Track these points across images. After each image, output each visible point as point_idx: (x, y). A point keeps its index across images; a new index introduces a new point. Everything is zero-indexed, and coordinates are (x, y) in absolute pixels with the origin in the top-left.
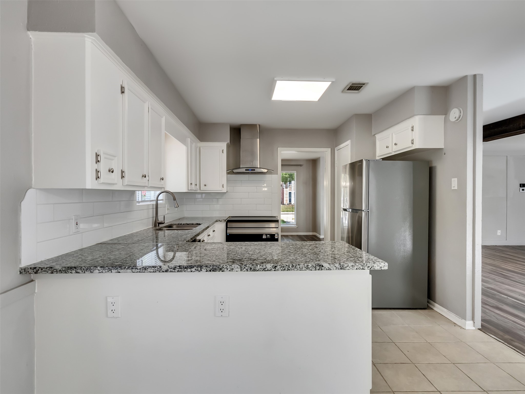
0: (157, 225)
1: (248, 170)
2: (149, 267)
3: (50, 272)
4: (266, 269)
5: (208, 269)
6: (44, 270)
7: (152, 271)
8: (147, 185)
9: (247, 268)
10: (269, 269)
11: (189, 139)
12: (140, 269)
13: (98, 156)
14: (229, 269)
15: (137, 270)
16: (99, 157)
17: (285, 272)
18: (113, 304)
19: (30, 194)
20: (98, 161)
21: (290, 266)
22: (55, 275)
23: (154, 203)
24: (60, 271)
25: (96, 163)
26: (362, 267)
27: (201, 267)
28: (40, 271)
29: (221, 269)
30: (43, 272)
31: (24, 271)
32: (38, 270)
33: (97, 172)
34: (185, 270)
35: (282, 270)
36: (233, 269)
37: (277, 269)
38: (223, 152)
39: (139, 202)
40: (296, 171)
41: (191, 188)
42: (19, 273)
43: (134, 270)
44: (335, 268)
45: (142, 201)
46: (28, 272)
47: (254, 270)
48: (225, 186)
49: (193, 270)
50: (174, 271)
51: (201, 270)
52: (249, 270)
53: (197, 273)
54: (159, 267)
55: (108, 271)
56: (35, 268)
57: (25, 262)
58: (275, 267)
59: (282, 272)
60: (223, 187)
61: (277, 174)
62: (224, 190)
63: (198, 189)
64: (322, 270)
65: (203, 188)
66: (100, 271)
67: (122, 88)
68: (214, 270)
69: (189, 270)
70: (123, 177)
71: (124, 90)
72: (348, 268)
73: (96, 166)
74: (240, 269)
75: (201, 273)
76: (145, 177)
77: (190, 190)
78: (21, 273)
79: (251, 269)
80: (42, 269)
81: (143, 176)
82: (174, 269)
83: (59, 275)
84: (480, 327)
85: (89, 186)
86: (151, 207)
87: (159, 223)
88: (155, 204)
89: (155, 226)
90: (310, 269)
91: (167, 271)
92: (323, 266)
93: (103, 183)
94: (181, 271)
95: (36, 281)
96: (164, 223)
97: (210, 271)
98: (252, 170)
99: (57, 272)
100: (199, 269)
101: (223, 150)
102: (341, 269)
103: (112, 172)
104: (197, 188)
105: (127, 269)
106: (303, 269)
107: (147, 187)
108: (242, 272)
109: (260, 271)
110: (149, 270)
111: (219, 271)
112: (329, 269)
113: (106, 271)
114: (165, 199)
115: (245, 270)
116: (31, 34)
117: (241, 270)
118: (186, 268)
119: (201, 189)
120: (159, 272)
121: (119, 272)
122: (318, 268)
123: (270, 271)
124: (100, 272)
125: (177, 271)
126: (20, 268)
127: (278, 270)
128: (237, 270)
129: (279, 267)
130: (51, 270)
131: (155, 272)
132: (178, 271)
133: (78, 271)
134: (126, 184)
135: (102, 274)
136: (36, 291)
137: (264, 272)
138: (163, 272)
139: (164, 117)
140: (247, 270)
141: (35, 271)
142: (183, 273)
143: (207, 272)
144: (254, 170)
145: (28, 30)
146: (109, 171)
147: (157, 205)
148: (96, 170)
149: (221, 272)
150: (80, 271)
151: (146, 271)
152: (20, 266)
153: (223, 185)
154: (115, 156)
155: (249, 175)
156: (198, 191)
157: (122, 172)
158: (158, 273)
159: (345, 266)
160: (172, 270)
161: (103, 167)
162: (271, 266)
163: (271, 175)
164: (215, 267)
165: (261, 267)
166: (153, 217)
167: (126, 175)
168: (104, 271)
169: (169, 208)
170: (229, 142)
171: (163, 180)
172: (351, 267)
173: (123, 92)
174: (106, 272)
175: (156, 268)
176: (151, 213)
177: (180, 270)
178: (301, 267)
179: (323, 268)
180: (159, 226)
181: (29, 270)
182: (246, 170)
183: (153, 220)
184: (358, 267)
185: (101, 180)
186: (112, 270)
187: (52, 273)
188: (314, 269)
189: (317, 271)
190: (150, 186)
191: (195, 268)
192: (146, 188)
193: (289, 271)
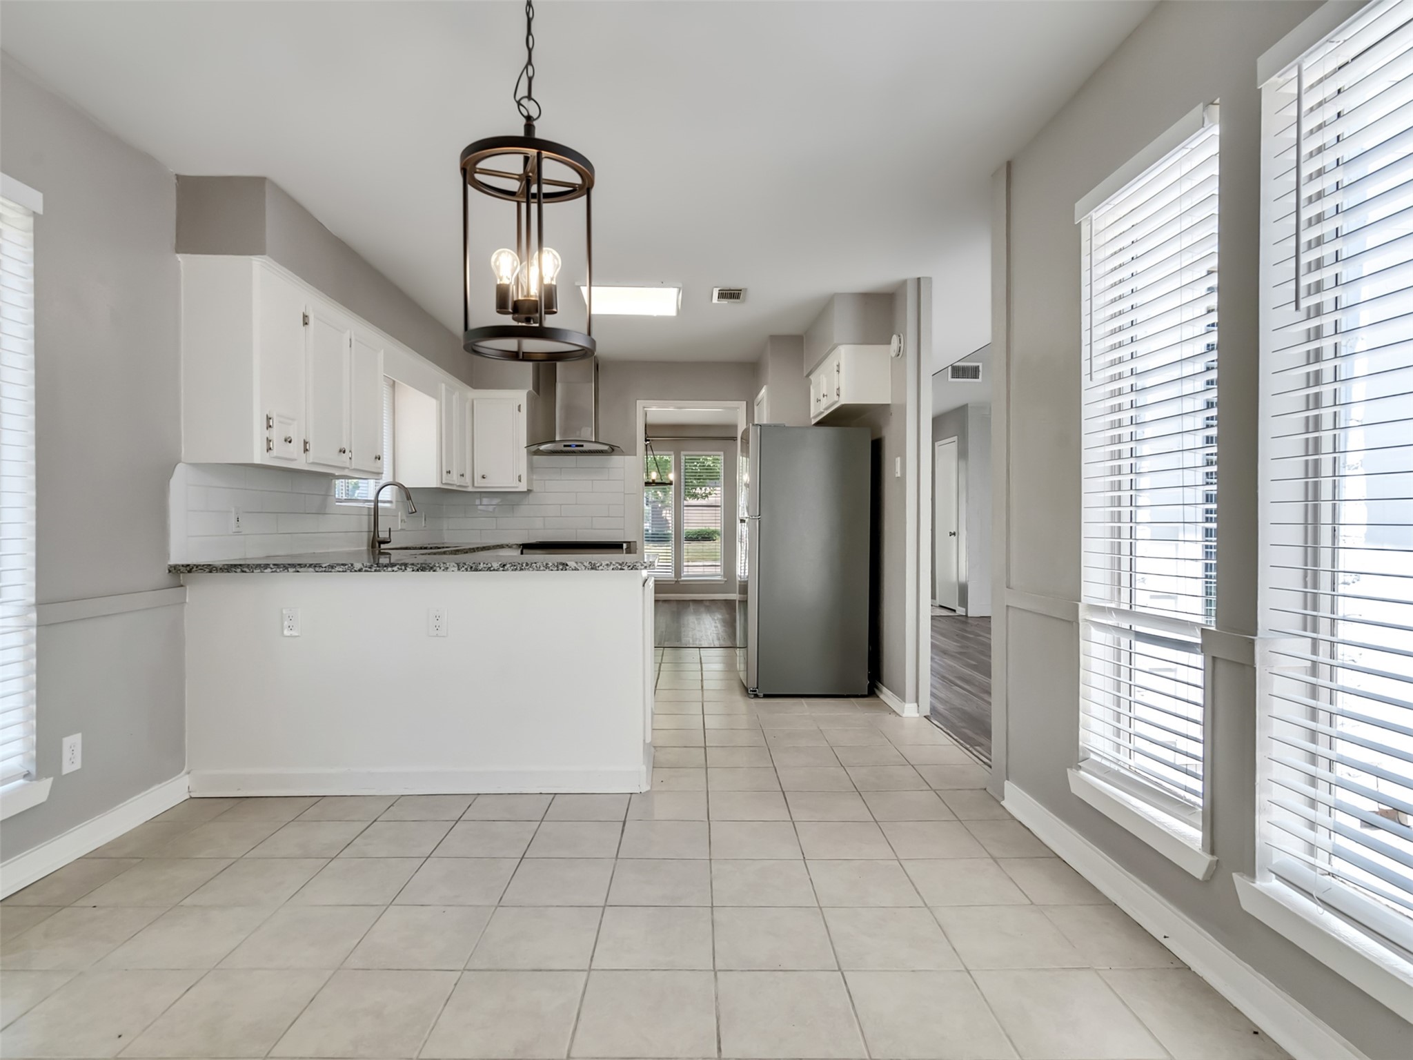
0: (375, 545)
1: (570, 446)
2: (338, 565)
3: (207, 570)
4: (492, 569)
5: (415, 568)
6: (200, 568)
7: (341, 570)
8: (347, 465)
9: (466, 567)
10: (496, 568)
11: (443, 385)
12: (325, 567)
13: (270, 419)
14: (443, 568)
15: (321, 569)
16: (271, 421)
17: (517, 572)
18: (291, 618)
19: (180, 470)
20: (269, 426)
21: (524, 565)
22: (214, 574)
23: (372, 505)
24: (221, 569)
25: (267, 429)
26: (620, 567)
27: (406, 565)
28: (195, 569)
29: (432, 568)
30: (200, 571)
31: (175, 570)
32: (193, 568)
33: (269, 441)
34: (385, 568)
35: (512, 570)
36: (447, 568)
37: (506, 568)
38: (519, 410)
39: (341, 501)
40: (722, 453)
41: (446, 480)
42: (167, 571)
43: (317, 569)
44: (583, 568)
45: (347, 500)
46: (180, 570)
47: (476, 570)
48: (524, 478)
49: (395, 568)
50: (369, 570)
51: (406, 569)
52: (469, 569)
53: (400, 573)
54: (350, 565)
55: (284, 570)
56: (188, 565)
57: (176, 558)
58: (504, 565)
59: (514, 572)
60: (520, 481)
61: (636, 455)
62: (523, 487)
63: (470, 484)
64: (566, 570)
65: (479, 482)
66: (274, 570)
67: (305, 317)
68: (423, 569)
69: (390, 569)
70: (306, 450)
71: (308, 321)
72: (601, 568)
73: (267, 433)
74: (456, 568)
75: (406, 573)
76: (344, 452)
77: (446, 484)
78: (170, 571)
79: (471, 568)
80: (197, 567)
81: (340, 451)
82: (370, 568)
83: (220, 575)
84: (929, 714)
85: (257, 460)
86: (366, 512)
87: (381, 542)
88: (373, 507)
89: (373, 546)
90: (551, 568)
91: (360, 570)
92: (567, 565)
93: (277, 457)
94: (379, 571)
95: (188, 587)
96: (390, 542)
97: (418, 570)
98: (577, 446)
99: (217, 570)
100: (403, 567)
101: (520, 405)
102: (592, 569)
103: (290, 442)
104: (467, 483)
105: (308, 567)
106: (542, 568)
107: (348, 468)
108: (460, 572)
109: (484, 571)
110: (337, 569)
111: (429, 571)
112: (576, 569)
113: (281, 569)
114: (397, 501)
115: (463, 569)
116: (180, 257)
117: (459, 569)
118: (385, 566)
119: (476, 485)
120: (351, 571)
121: (298, 572)
122: (561, 567)
123: (497, 570)
124: (272, 572)
125: (373, 570)
126: (169, 565)
127: (507, 570)
128: (453, 569)
129: (508, 566)
130: (211, 568)
131: (346, 571)
132: (375, 571)
133: (245, 569)
134: (311, 461)
135: (275, 573)
136: (187, 600)
137: (488, 572)
138: (356, 571)
139: (382, 351)
140: (467, 570)
141: (188, 569)
142: (382, 573)
143: (414, 572)
144: (582, 446)
145: (177, 252)
146: (286, 440)
147: (376, 509)
148: (267, 438)
149: (432, 572)
150: (247, 570)
151: (333, 570)
152: (169, 563)
153: (520, 476)
154: (293, 420)
155: (578, 457)
156: (470, 489)
157: (306, 443)
158: (348, 573)
159: (597, 565)
160: (367, 569)
161: (277, 435)
162: (498, 565)
163: (622, 457)
164: (424, 565)
165: (485, 565)
166: (369, 532)
167: (311, 447)
168: (278, 570)
169: (404, 518)
170: (531, 389)
171: (379, 459)
172: (605, 567)
173: (306, 324)
174: (280, 571)
175: (347, 567)
176: (365, 524)
177: (378, 569)
178: (538, 566)
179: (567, 567)
180: (380, 547)
181: (181, 568)
182: (565, 446)
183: (369, 536)
184: (615, 567)
185: (274, 453)
186: (289, 569)
187: (211, 572)
188: (556, 568)
189: (560, 572)
190: (353, 468)
191: (398, 566)
192: (347, 470)
193: (522, 572)
